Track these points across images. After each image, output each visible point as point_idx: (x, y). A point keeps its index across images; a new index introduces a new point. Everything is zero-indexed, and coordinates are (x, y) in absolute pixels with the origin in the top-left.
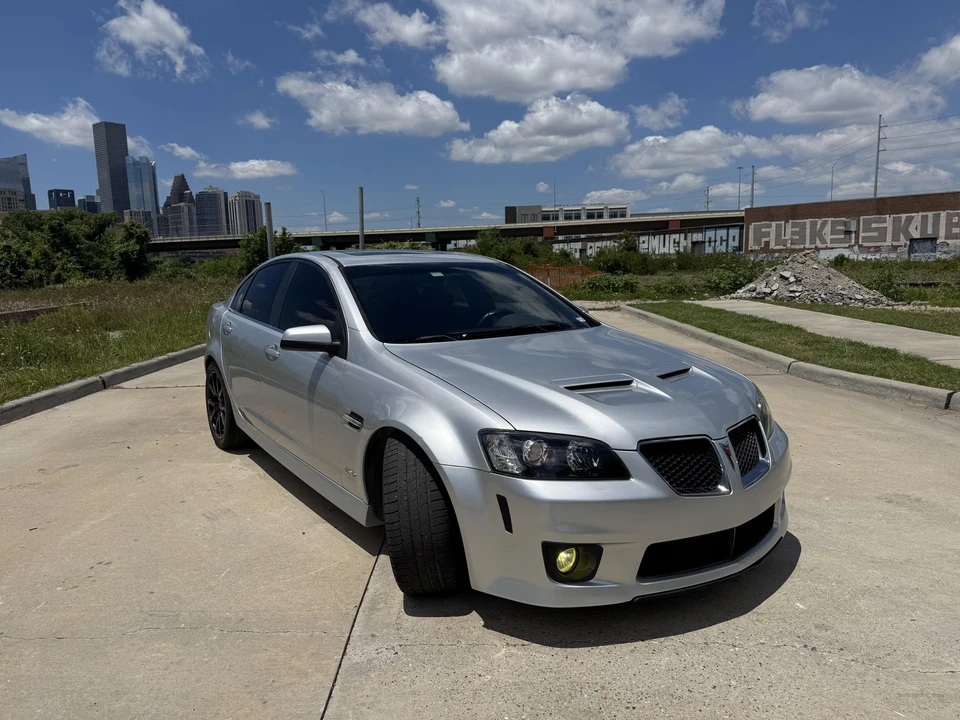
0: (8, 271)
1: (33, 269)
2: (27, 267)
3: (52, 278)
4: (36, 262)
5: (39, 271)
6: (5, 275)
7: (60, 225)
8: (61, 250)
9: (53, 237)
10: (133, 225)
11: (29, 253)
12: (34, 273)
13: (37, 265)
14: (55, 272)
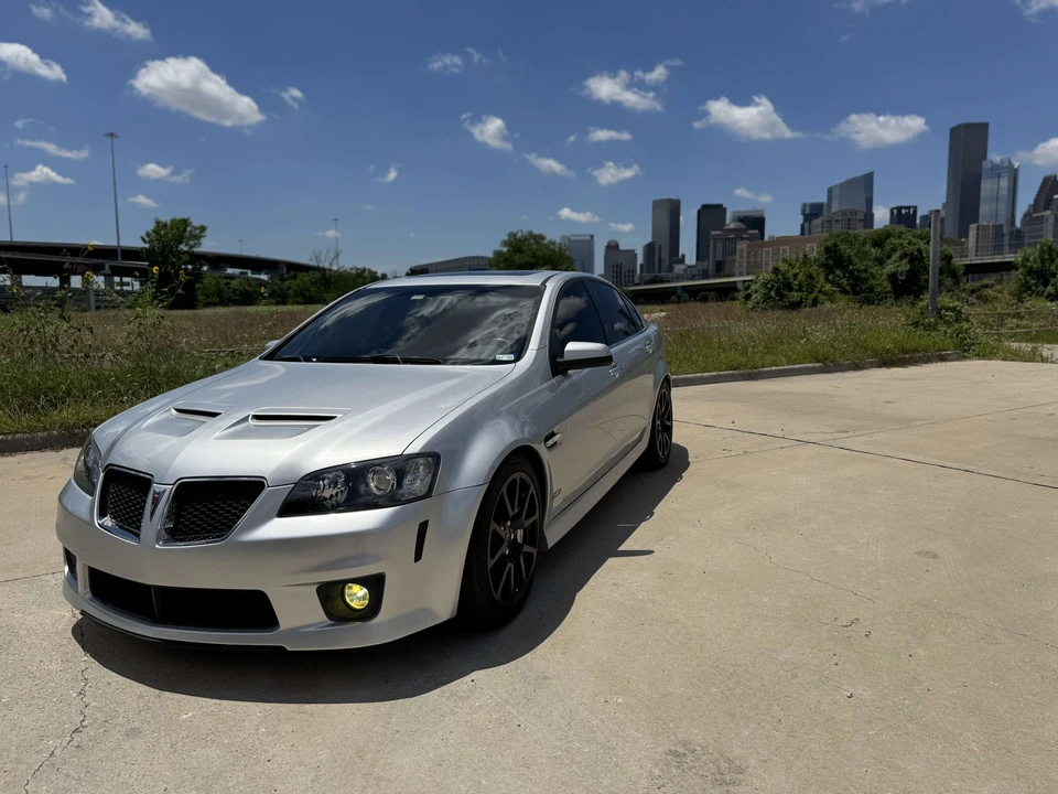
0: (773, 294)
1: (797, 291)
2: (791, 290)
3: (810, 301)
4: (800, 285)
5: (800, 294)
6: (770, 297)
7: (835, 246)
8: (833, 272)
9: (829, 258)
10: (909, 243)
11: (795, 275)
12: (795, 296)
13: (800, 290)
14: (812, 296)
